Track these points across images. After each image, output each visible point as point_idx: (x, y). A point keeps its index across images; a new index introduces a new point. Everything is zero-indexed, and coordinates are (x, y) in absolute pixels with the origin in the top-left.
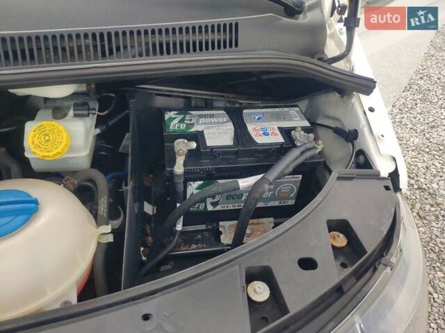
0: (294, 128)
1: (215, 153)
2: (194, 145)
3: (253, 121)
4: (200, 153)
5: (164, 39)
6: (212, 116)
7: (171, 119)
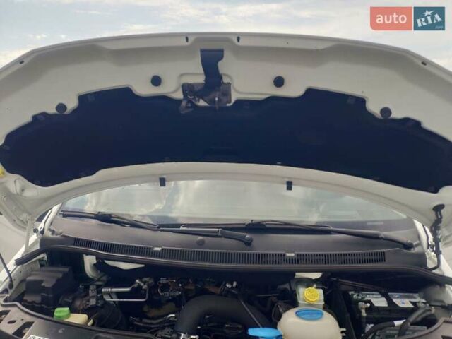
0: (418, 302)
1: (379, 309)
2: (369, 305)
3: (395, 298)
4: (372, 309)
5: (356, 258)
6: (373, 294)
7: (353, 295)
